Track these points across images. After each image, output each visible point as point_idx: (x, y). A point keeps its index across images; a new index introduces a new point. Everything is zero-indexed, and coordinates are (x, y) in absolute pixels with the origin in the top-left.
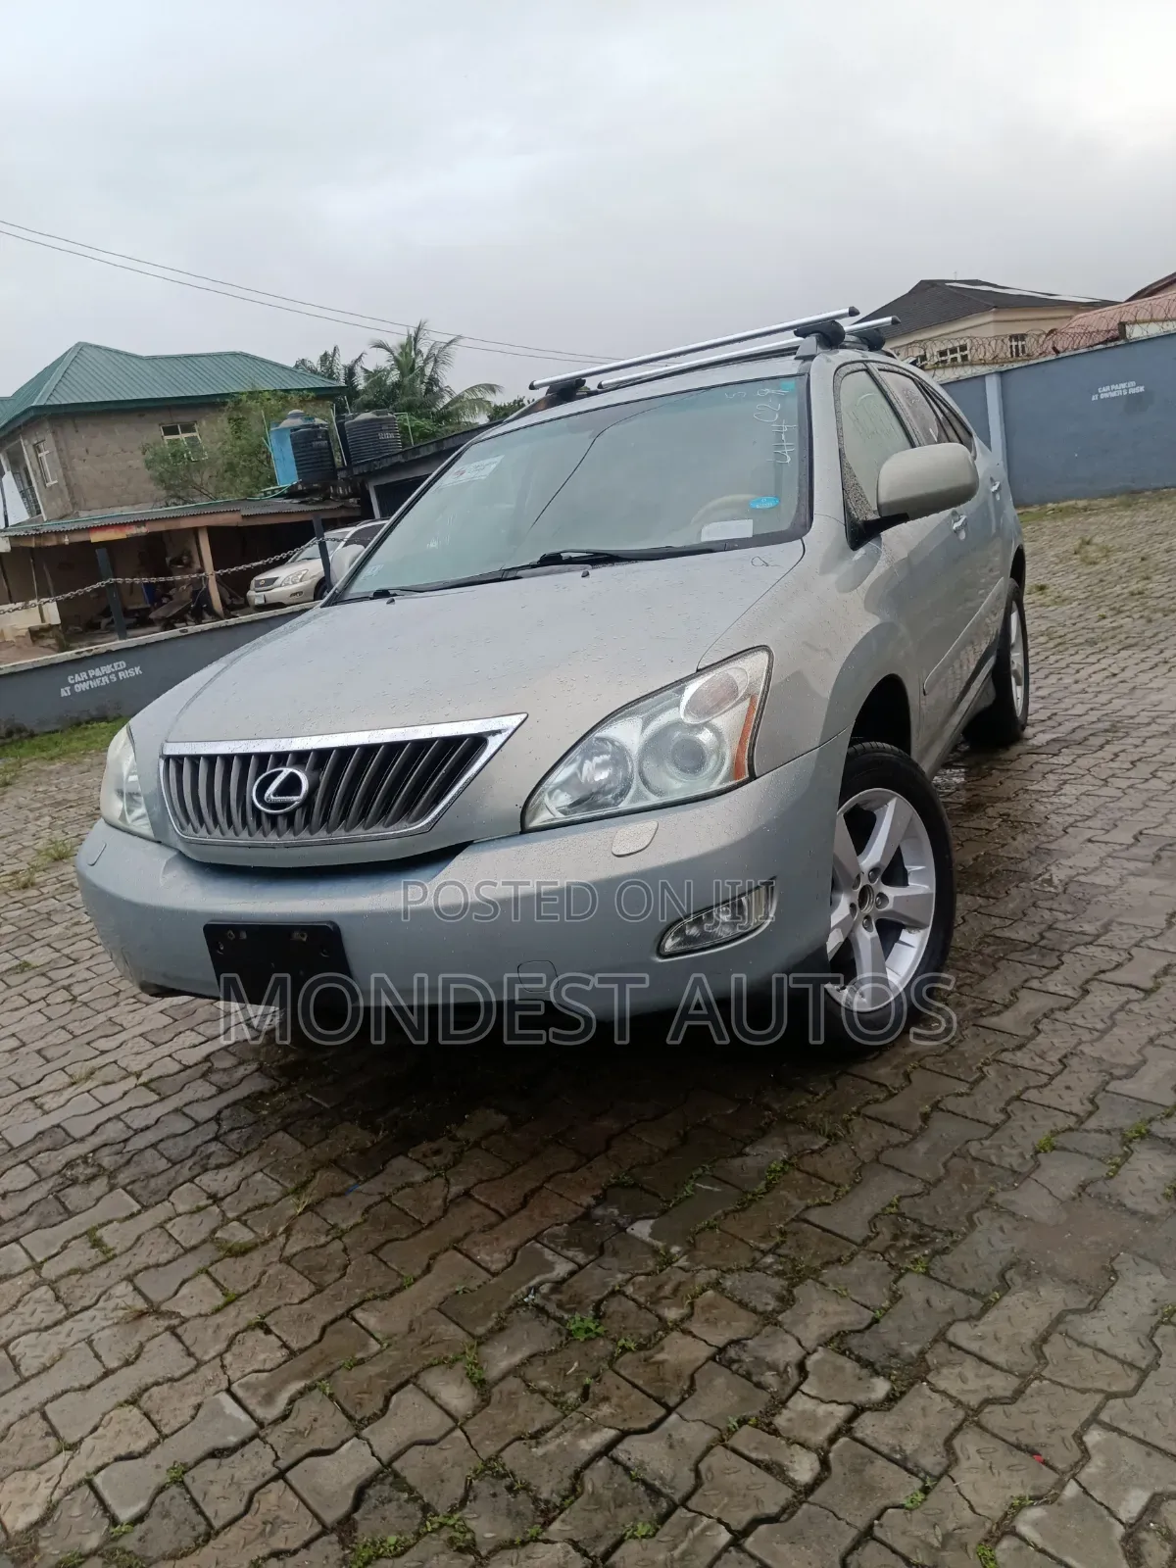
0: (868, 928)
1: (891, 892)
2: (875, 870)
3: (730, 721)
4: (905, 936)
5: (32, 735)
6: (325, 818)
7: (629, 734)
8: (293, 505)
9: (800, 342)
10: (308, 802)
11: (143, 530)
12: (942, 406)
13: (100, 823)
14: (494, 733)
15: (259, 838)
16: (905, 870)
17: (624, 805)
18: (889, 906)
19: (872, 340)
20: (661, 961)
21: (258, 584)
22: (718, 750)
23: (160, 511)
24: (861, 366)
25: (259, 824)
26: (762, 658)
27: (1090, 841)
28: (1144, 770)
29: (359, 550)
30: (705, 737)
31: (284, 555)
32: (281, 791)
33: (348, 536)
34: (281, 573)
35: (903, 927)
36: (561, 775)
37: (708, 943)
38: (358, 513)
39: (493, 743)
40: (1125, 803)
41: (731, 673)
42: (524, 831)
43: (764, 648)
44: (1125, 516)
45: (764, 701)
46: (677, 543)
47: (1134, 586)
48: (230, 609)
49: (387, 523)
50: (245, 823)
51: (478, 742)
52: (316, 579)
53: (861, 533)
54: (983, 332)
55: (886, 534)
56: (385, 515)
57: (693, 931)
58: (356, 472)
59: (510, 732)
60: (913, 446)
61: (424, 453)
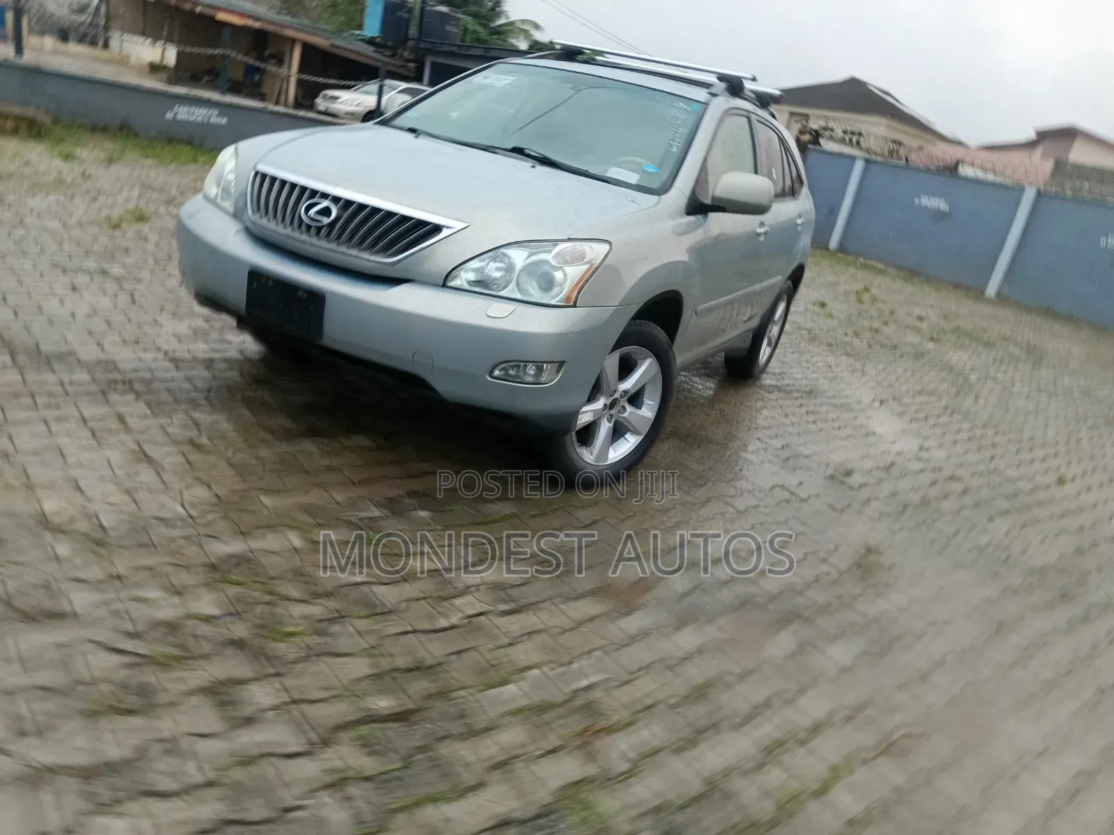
0: (609, 421)
1: (629, 409)
2: (625, 392)
3: (574, 272)
4: (628, 436)
5: (136, 135)
6: (339, 237)
7: (519, 257)
8: (369, 50)
9: (716, 83)
10: (332, 225)
11: (257, 25)
12: (790, 159)
13: (199, 197)
14: (448, 227)
15: (297, 234)
16: (643, 401)
17: (502, 293)
18: (625, 415)
19: (764, 101)
20: (489, 379)
21: (325, 96)
22: (561, 285)
23: (272, 15)
24: (746, 113)
25: (300, 226)
26: (606, 247)
27: (759, 439)
28: (811, 418)
29: (407, 99)
30: (558, 275)
31: (352, 83)
32: (320, 212)
33: (401, 88)
34: (344, 95)
35: (630, 431)
36: (475, 264)
37: (518, 380)
38: (412, 75)
39: (445, 233)
40: (791, 429)
41: (585, 247)
42: (444, 285)
43: (610, 243)
44: (899, 284)
45: (597, 269)
46: (592, 171)
47: (876, 325)
48: (298, 105)
49: (431, 90)
50: (292, 223)
51: (437, 229)
52: (368, 109)
53: (698, 207)
54: (876, 129)
55: (712, 215)
56: (431, 84)
57: (511, 372)
58: (422, 45)
59: (456, 230)
60: (756, 172)
61: (473, 52)
